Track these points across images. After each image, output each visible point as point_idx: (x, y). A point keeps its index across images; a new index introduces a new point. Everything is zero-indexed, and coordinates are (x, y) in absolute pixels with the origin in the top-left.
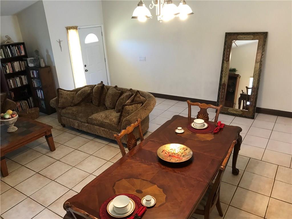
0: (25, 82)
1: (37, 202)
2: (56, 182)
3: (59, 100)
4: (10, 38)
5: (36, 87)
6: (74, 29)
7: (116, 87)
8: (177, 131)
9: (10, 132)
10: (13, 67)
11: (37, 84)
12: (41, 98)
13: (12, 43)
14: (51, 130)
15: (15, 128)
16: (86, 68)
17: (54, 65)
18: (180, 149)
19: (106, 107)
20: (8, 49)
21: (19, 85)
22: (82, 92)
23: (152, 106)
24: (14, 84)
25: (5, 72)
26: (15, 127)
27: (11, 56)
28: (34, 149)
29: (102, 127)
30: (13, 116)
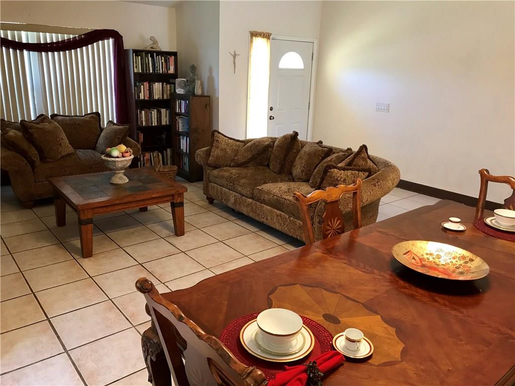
0: (165, 121)
1: (122, 313)
2: (167, 287)
3: (212, 151)
4: (157, 41)
5: (180, 131)
6: (263, 38)
7: (321, 142)
8: (448, 225)
9: (114, 183)
10: (151, 91)
11: (183, 126)
12: (185, 151)
13: (158, 50)
14: (183, 193)
15: (123, 178)
16: (272, 113)
17: (217, 96)
18: (454, 258)
19: (293, 178)
20: (150, 59)
21: (155, 123)
22: (254, 143)
23: (390, 182)
24: (147, 120)
25: (138, 95)
26: (125, 177)
27: (151, 71)
28: (149, 226)
29: (278, 209)
30: (124, 154)
